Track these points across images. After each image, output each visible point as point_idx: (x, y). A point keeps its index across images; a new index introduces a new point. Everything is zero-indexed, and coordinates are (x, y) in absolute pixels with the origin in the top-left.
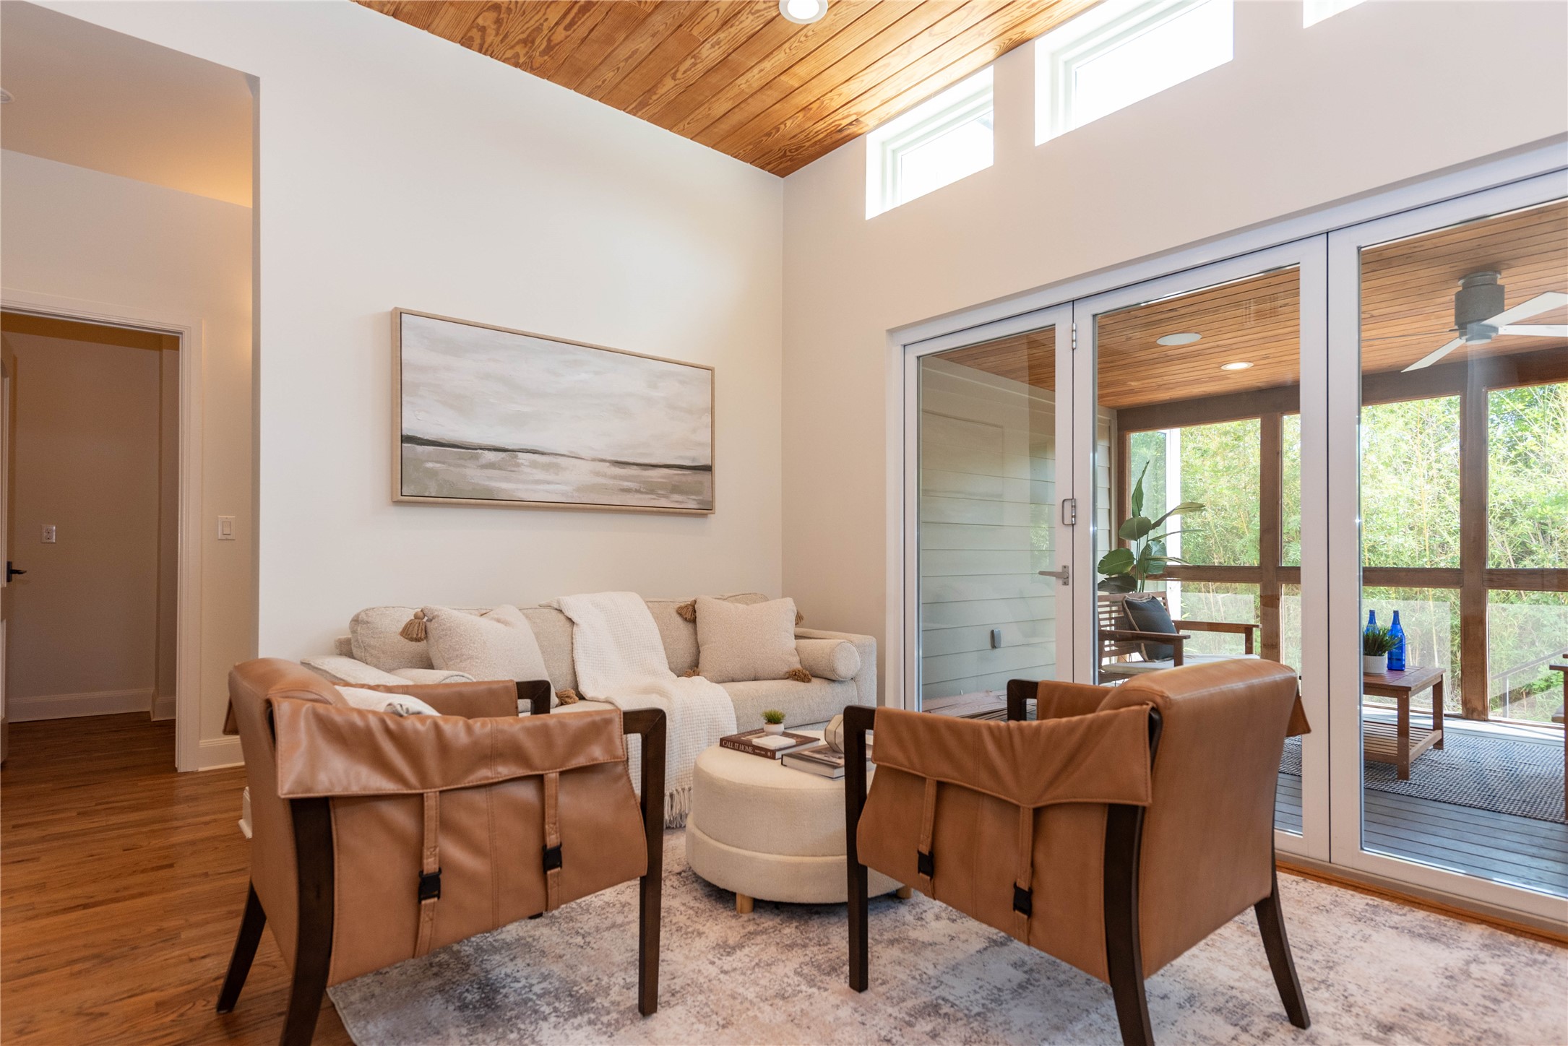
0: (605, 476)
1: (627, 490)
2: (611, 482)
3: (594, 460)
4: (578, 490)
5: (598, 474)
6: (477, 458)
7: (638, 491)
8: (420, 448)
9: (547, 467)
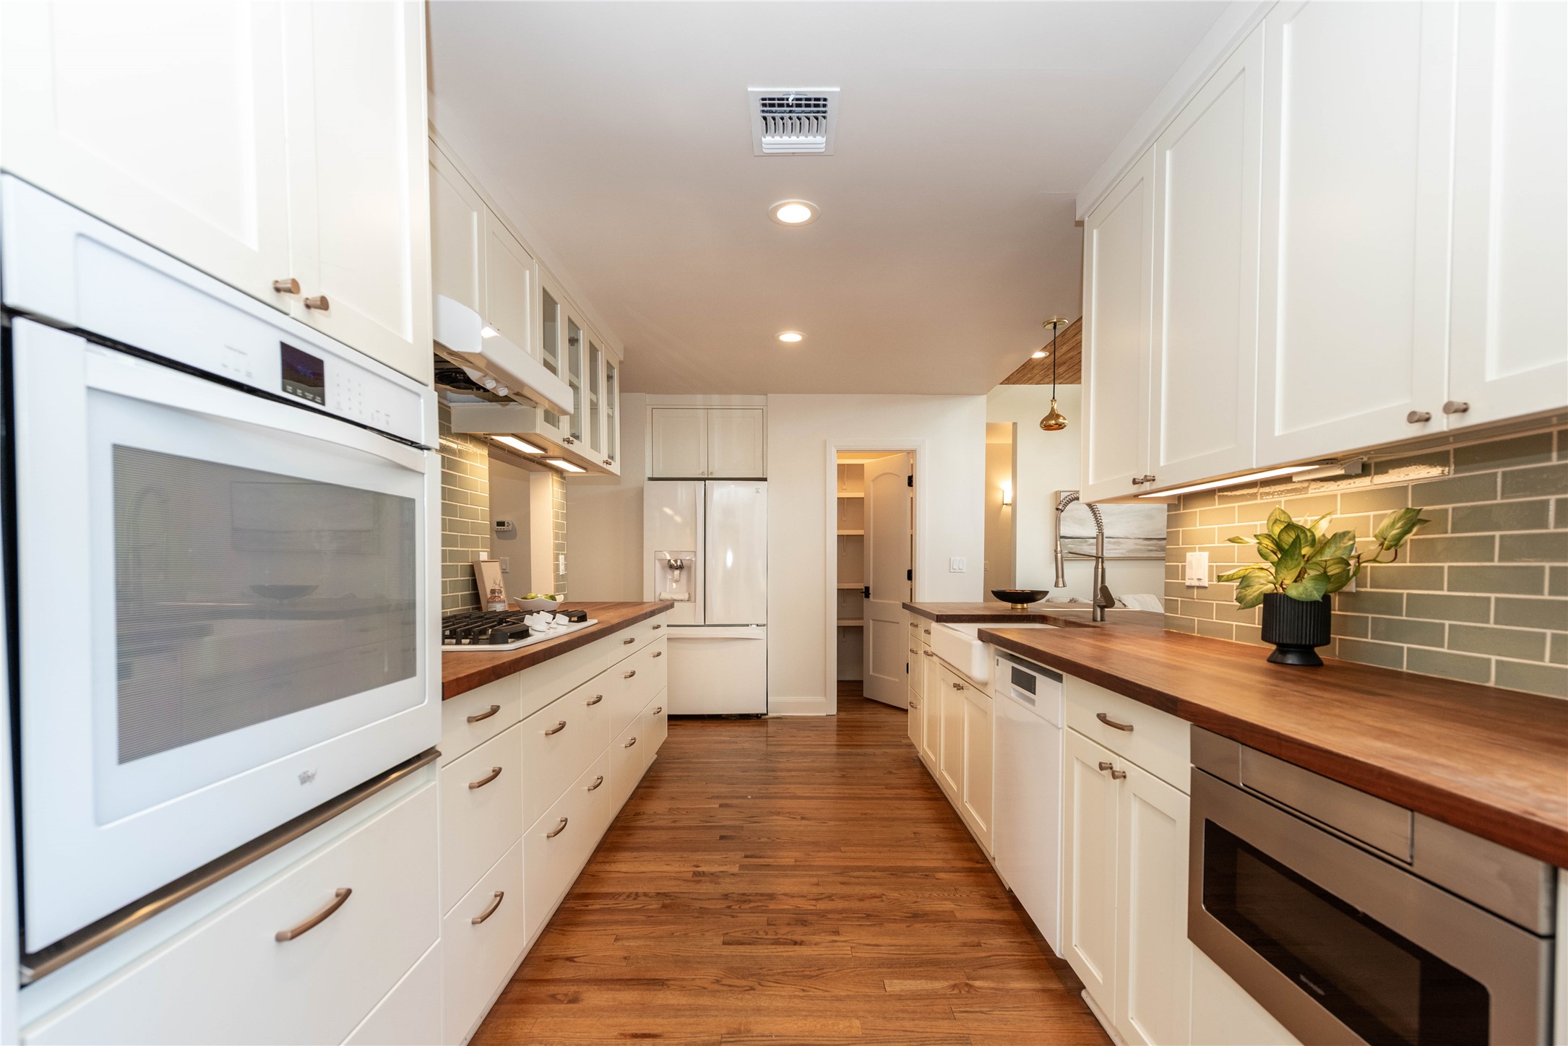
0: (1140, 545)
1: (1151, 550)
2: (1143, 547)
3: (1135, 539)
4: (1128, 552)
5: (1137, 544)
6: (1087, 542)
7: (1156, 551)
8: (1066, 540)
9: (1115, 543)
